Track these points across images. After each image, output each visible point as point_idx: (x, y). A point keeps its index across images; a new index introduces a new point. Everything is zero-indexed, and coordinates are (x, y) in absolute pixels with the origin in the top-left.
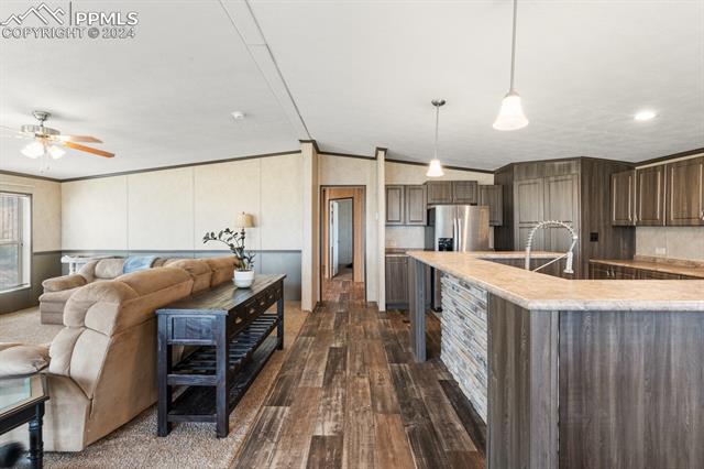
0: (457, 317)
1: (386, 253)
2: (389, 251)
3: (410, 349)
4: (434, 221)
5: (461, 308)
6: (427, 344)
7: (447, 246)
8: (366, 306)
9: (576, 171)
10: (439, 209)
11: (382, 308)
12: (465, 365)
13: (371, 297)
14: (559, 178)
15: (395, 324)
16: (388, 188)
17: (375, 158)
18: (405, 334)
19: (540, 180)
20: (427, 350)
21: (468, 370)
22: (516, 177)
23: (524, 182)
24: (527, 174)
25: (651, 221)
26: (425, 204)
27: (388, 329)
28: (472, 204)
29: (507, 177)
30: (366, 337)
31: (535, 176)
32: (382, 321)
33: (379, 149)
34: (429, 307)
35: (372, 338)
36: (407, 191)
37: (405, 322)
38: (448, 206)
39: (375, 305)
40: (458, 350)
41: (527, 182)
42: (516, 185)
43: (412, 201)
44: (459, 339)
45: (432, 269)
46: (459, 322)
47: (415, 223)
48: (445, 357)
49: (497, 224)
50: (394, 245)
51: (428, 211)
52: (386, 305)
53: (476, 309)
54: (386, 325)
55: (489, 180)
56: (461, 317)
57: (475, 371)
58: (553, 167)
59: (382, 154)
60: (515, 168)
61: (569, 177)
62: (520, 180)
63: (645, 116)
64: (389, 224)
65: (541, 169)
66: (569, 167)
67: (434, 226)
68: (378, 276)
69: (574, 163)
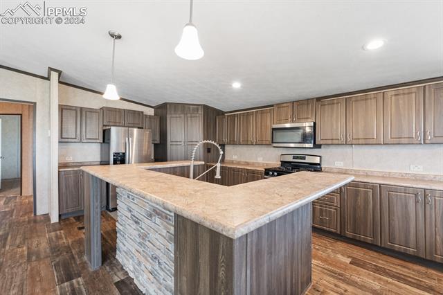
0: (131, 222)
1: (60, 167)
2: (62, 166)
3: (85, 258)
4: (109, 139)
5: (135, 214)
6: (103, 246)
7: (120, 159)
8: (35, 221)
9: (201, 112)
10: (114, 130)
11: (55, 219)
12: (139, 264)
13: (41, 210)
14: (193, 115)
15: (69, 234)
16: (62, 109)
17: (48, 79)
18: (80, 242)
19: (182, 115)
20: (102, 252)
21: (143, 267)
22: (168, 112)
23: (173, 115)
24: (175, 110)
25: (233, 143)
26: (101, 126)
27: (61, 242)
28: (139, 128)
29: (163, 111)
30: (29, 260)
31: (179, 113)
32: (53, 234)
33: (51, 69)
34: (104, 209)
35: (38, 259)
36: (84, 113)
37: (80, 229)
38: (120, 128)
39: (47, 217)
40: (133, 250)
41: (175, 116)
42: (168, 116)
43: (88, 122)
44: (134, 240)
45: (108, 184)
46: (134, 226)
47: (90, 141)
48: (120, 257)
49: (156, 142)
50: (70, 159)
51: (104, 131)
52: (60, 216)
53: (151, 216)
54: (58, 238)
55: (151, 112)
56: (136, 222)
57: (150, 268)
58: (189, 108)
59: (54, 76)
60: (168, 106)
61: (197, 115)
62: (171, 114)
63: (236, 85)
64: (63, 140)
65: (183, 109)
66: (198, 109)
67: (109, 143)
68: (50, 190)
69: (200, 107)
